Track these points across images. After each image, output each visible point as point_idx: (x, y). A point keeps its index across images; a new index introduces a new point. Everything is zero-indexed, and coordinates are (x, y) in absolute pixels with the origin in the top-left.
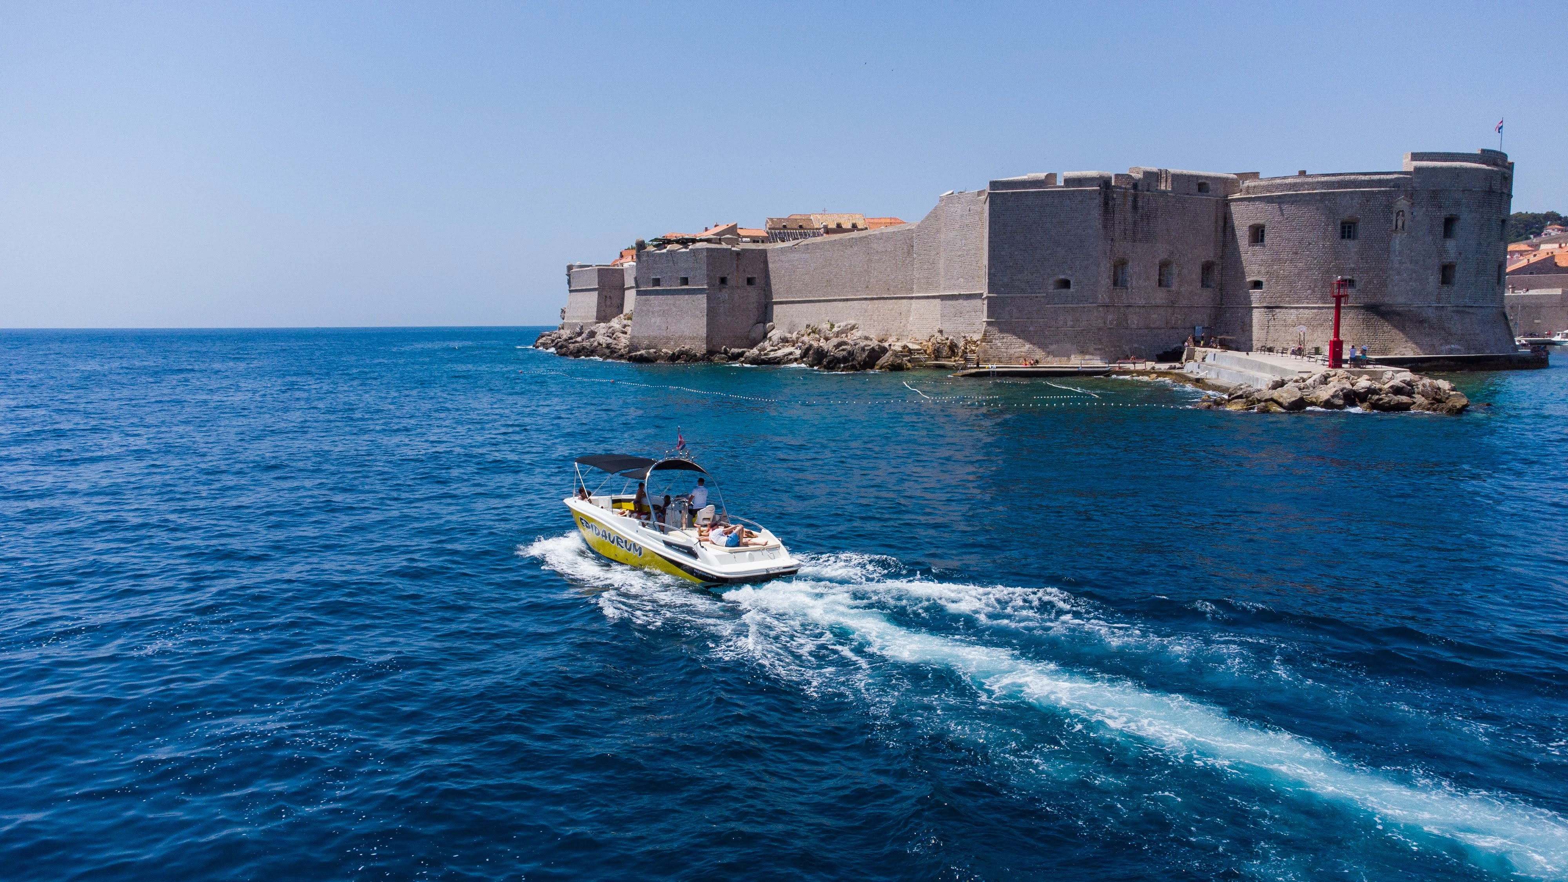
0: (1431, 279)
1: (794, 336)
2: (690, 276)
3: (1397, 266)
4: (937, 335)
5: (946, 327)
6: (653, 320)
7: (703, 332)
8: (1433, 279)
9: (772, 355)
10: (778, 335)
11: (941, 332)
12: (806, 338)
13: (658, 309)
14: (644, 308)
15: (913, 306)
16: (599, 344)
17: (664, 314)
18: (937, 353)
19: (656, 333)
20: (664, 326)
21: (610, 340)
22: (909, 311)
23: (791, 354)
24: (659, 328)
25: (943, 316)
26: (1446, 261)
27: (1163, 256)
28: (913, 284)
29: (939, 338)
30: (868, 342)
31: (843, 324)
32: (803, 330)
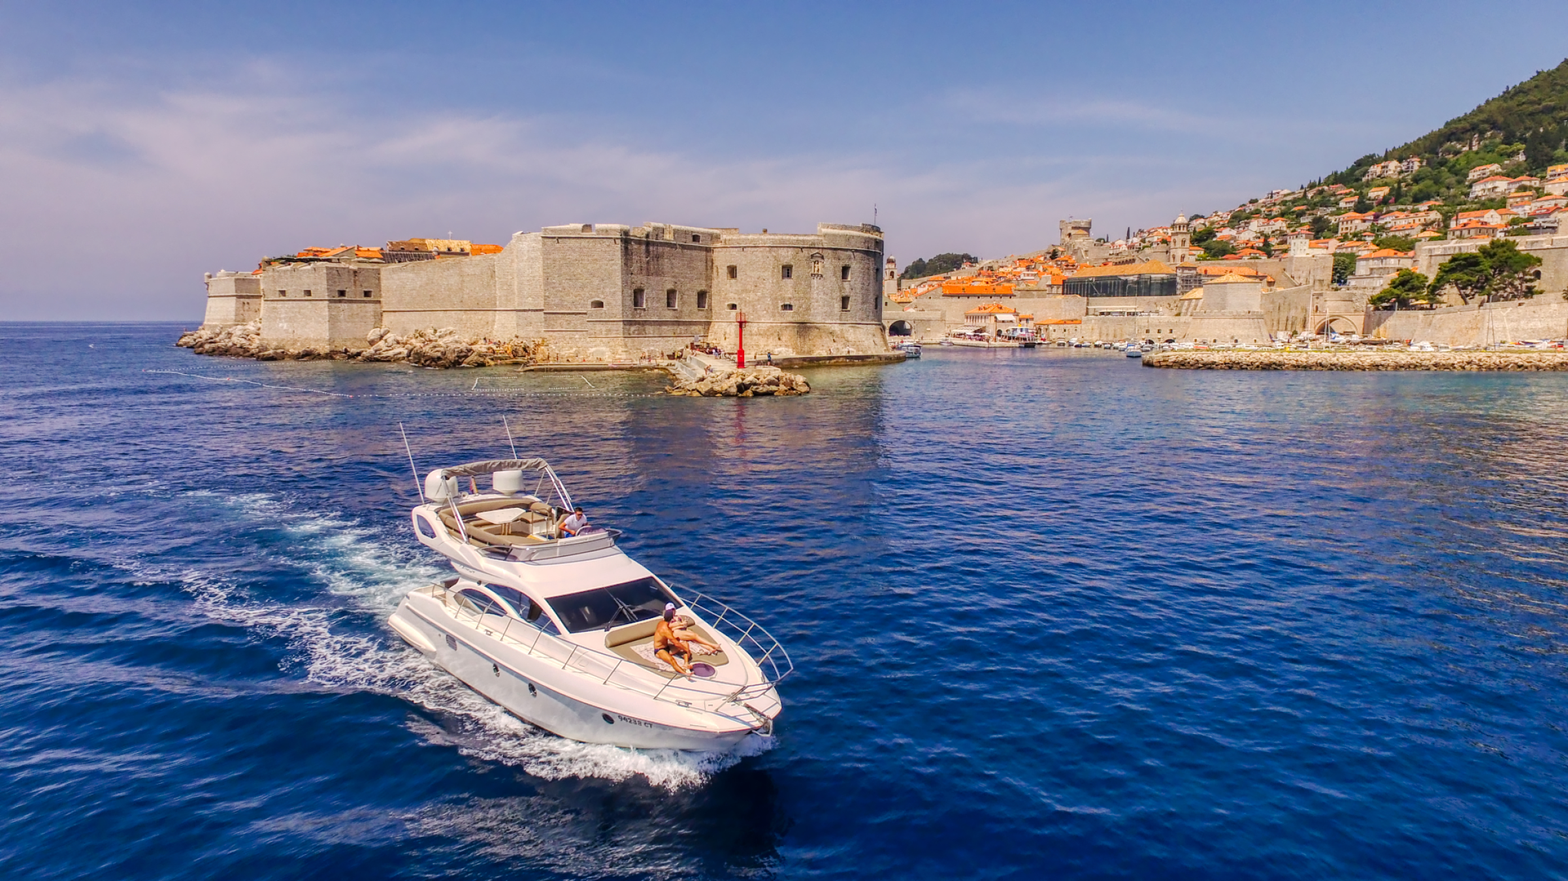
0: (836, 305)
1: (405, 338)
2: (312, 289)
3: (815, 296)
4: (515, 339)
5: (521, 334)
6: (281, 325)
7: (326, 335)
8: (838, 305)
9: (385, 354)
10: (393, 338)
11: (517, 337)
12: (413, 341)
13: (283, 316)
14: (272, 315)
15: (497, 317)
16: (234, 345)
17: (290, 320)
18: (515, 353)
19: (284, 336)
20: (290, 330)
21: (243, 341)
22: (494, 321)
23: (400, 353)
24: (286, 331)
25: (518, 325)
26: (844, 295)
27: (670, 286)
28: (495, 300)
29: (517, 341)
30: (458, 345)
31: (443, 330)
32: (411, 334)
